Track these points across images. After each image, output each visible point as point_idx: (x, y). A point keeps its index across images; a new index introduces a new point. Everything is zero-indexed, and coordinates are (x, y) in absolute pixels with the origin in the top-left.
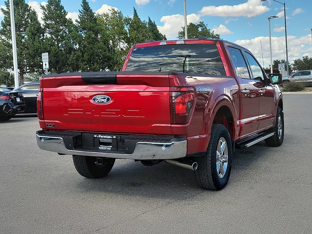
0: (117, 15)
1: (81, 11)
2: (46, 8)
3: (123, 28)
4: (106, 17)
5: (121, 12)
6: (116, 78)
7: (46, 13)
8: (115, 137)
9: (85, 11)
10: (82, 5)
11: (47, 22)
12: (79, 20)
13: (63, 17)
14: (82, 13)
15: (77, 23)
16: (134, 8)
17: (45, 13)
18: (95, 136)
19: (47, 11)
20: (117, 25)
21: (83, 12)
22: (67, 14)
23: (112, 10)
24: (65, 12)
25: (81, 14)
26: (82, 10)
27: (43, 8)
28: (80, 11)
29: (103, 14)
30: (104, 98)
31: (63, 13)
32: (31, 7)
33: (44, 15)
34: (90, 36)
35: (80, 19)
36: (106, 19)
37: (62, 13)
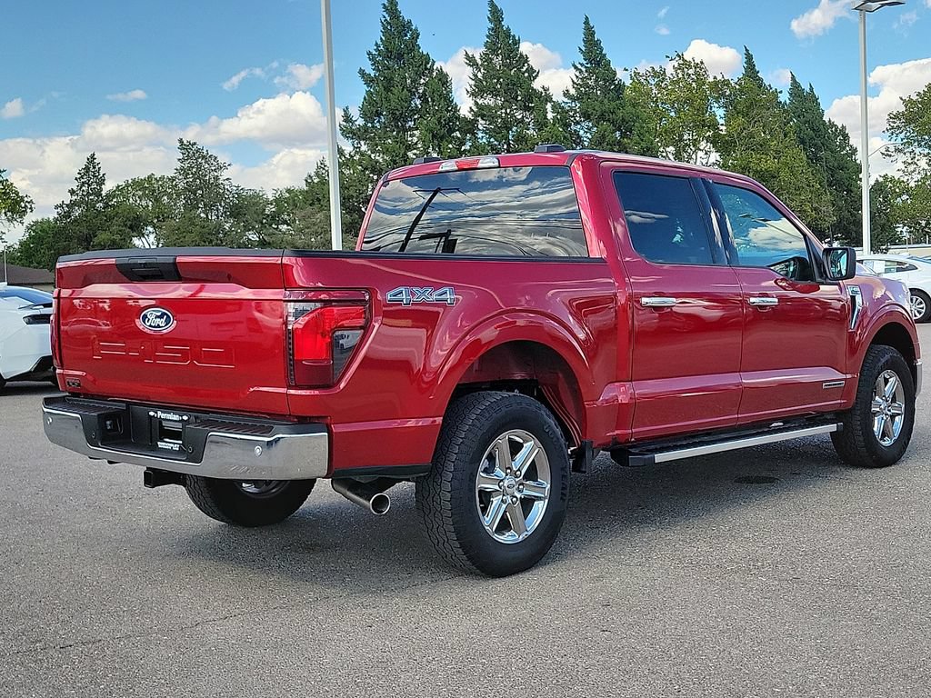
0: (691, 71)
1: (579, 67)
2: (479, 62)
3: (703, 109)
4: (656, 80)
5: (702, 63)
6: (175, 264)
7: (480, 75)
8: (185, 418)
9: (589, 65)
10: (583, 49)
11: (480, 102)
12: (573, 92)
13: (525, 86)
14: (581, 71)
15: (566, 100)
16: (746, 50)
17: (476, 76)
18: (152, 413)
19: (482, 71)
20: (689, 101)
21: (584, 69)
22: (537, 76)
23: (677, 58)
24: (531, 70)
25: (578, 74)
26: (582, 65)
27: (471, 61)
28: (576, 67)
29: (650, 70)
30: (161, 317)
31: (526, 75)
32: (434, 62)
33: (473, 83)
34: (603, 137)
35: (577, 89)
36: (657, 85)
37: (523, 74)
